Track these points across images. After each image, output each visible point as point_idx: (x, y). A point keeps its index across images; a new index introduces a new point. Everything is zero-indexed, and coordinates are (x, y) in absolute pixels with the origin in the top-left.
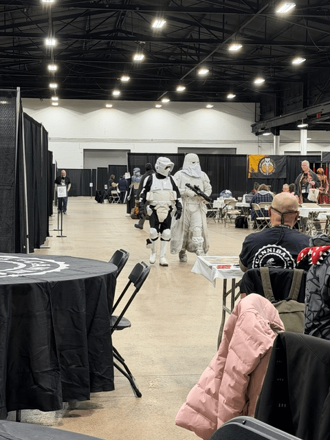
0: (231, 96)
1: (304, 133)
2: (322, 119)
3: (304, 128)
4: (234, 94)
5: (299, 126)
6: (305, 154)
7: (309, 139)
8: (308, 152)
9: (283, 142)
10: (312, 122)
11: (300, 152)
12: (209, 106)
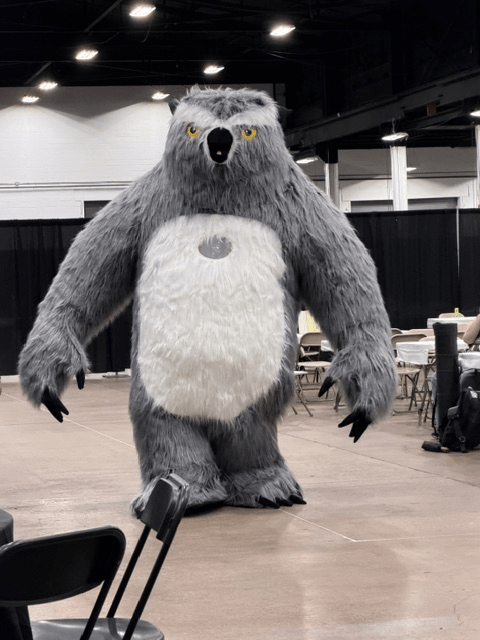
0: (212, 70)
1: (399, 156)
2: (441, 119)
3: (398, 143)
4: (219, 65)
5: (386, 138)
6: (404, 207)
7: (411, 169)
8: (411, 202)
9: (348, 178)
10: (418, 128)
11: (390, 202)
12: (159, 96)
